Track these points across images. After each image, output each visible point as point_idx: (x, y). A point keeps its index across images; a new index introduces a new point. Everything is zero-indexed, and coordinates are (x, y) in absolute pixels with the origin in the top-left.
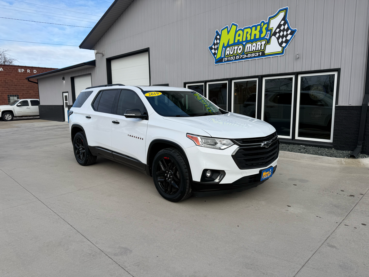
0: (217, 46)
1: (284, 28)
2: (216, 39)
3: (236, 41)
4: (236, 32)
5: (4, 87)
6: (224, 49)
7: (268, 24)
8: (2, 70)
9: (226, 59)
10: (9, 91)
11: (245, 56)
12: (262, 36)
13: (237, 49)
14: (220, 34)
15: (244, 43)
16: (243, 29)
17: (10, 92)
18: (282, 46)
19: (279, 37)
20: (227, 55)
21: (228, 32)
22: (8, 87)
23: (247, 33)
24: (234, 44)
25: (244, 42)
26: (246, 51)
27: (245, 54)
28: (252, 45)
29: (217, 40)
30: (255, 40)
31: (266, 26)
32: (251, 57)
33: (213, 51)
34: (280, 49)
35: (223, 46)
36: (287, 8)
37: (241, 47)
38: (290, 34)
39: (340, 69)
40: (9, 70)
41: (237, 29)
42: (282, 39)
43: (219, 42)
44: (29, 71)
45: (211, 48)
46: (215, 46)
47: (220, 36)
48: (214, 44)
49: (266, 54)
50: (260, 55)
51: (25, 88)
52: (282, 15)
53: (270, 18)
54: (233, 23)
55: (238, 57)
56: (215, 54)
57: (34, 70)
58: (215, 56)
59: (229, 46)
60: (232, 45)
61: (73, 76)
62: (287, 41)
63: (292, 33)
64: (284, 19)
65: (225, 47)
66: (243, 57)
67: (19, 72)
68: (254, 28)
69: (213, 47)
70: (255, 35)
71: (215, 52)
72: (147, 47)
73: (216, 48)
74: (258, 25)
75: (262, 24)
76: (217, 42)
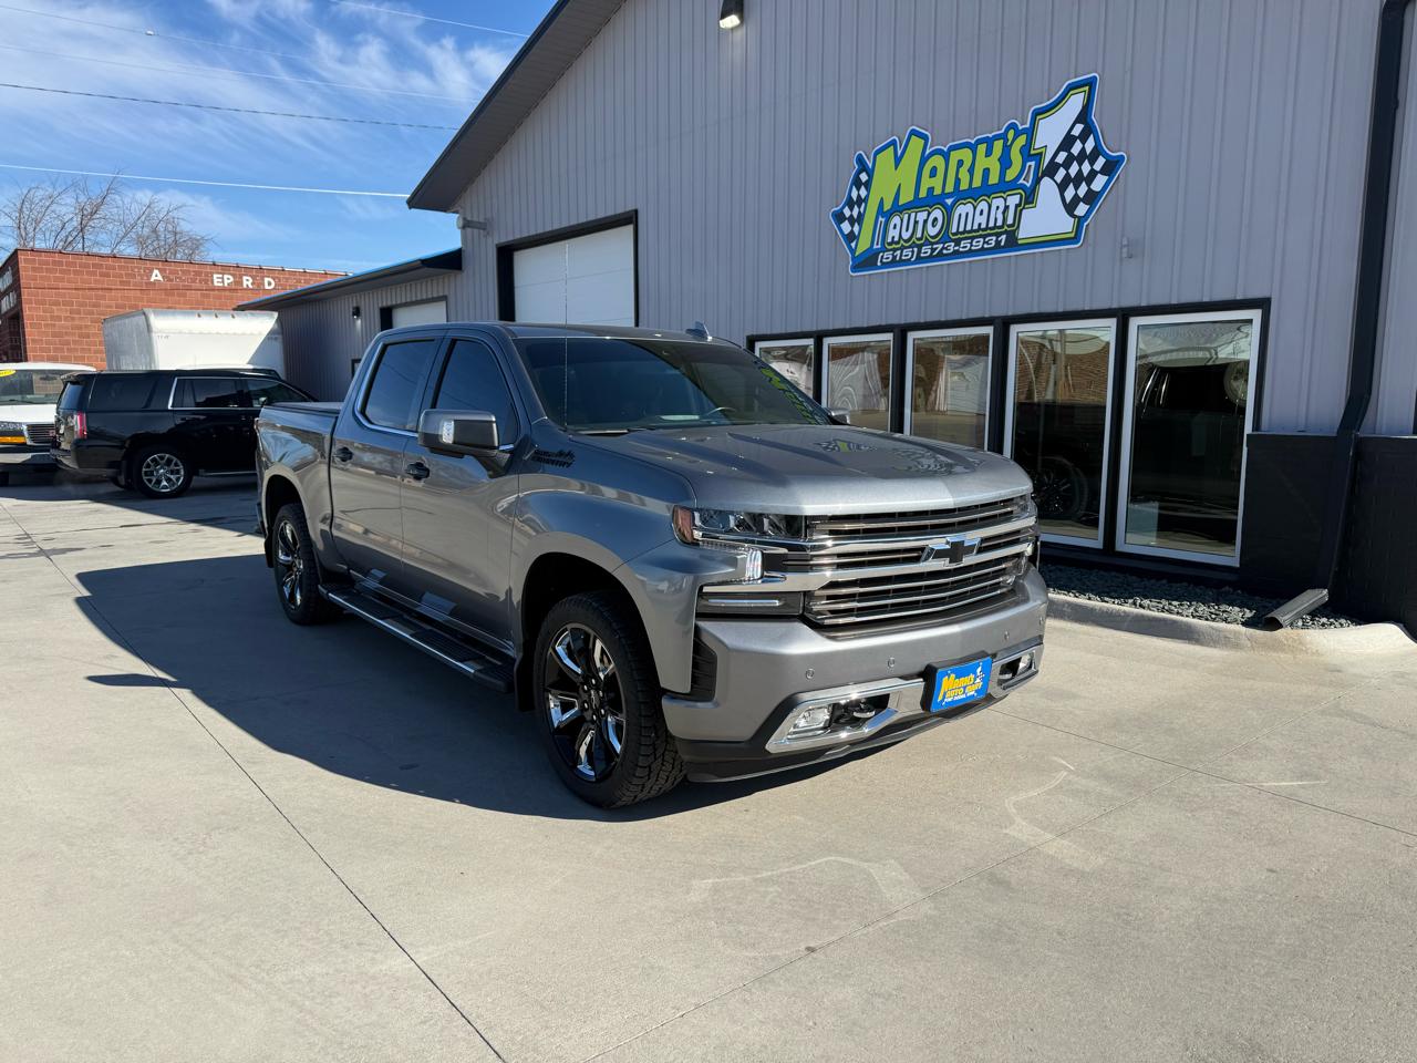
0: (859, 207)
1: (1083, 149)
2: (857, 183)
3: (923, 194)
4: (924, 160)
6: (883, 220)
7: (1031, 133)
8: (160, 278)
9: (888, 256)
11: (952, 247)
12: (1011, 175)
13: (925, 222)
14: (870, 166)
15: (949, 201)
16: (945, 150)
18: (1075, 213)
19: (1067, 180)
20: (893, 242)
21: (898, 160)
23: (960, 163)
24: (917, 204)
25: (950, 195)
26: (954, 230)
27: (952, 240)
28: (975, 208)
29: (858, 189)
30: (986, 191)
31: (1022, 140)
32: (970, 253)
33: (846, 227)
34: (1065, 225)
35: (880, 210)
36: (1095, 77)
37: (937, 213)
38: (1103, 171)
39: (1268, 299)
40: (180, 278)
41: (928, 152)
42: (1076, 188)
43: (867, 196)
44: (251, 280)
45: (839, 217)
46: (851, 210)
47: (870, 176)
48: (850, 203)
49: (1020, 242)
50: (1002, 244)
52: (1076, 102)
53: (1037, 113)
54: (913, 130)
55: (929, 251)
56: (851, 237)
57: (266, 280)
58: (853, 245)
59: (897, 209)
60: (910, 206)
61: (389, 304)
62: (1091, 198)
63: (1110, 168)
64: (1083, 117)
65: (886, 214)
66: (945, 252)
67: (216, 284)
68: (982, 148)
69: (847, 212)
70: (986, 172)
71: (852, 231)
72: (630, 207)
73: (855, 216)
74: (997, 138)
75: (1011, 134)
76: (859, 196)
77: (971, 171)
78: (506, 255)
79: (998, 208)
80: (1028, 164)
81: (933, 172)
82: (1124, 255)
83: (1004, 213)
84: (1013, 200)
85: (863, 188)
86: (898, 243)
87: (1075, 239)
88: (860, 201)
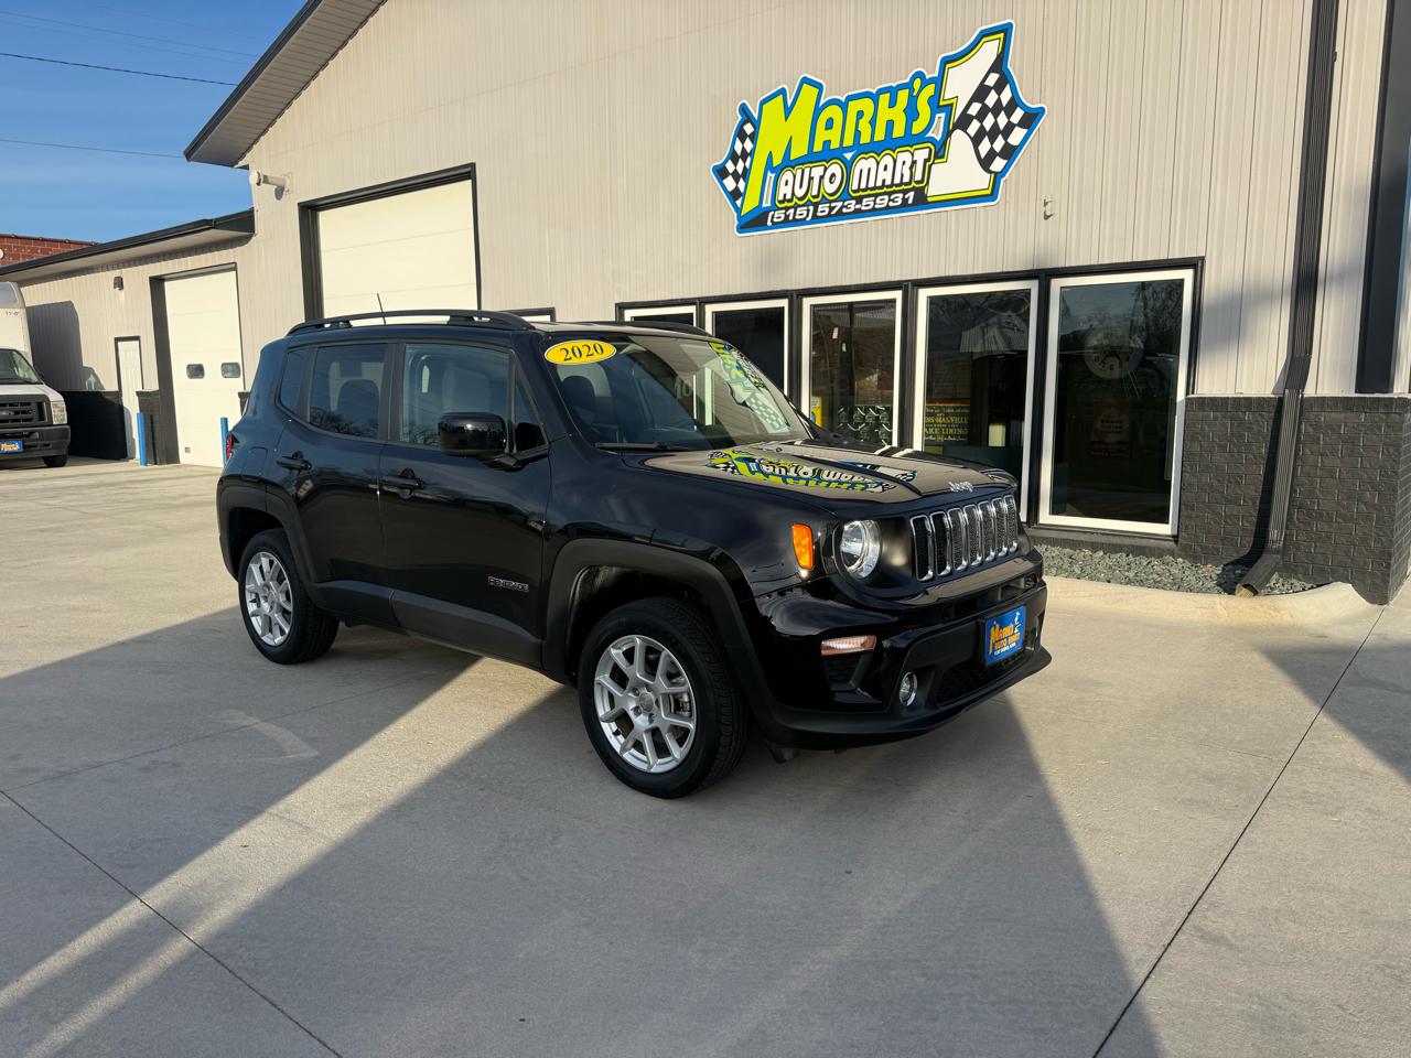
0: (745, 162)
1: (999, 101)
2: (741, 135)
3: (818, 147)
4: (818, 111)
6: (773, 175)
7: (939, 82)
9: (780, 215)
11: (853, 205)
12: (917, 127)
13: (822, 178)
15: (848, 156)
16: (843, 99)
18: (992, 168)
19: (981, 133)
20: (785, 200)
21: (788, 111)
23: (860, 114)
24: (811, 158)
25: (849, 149)
26: (855, 187)
27: (853, 198)
28: (878, 163)
29: (743, 142)
30: (891, 144)
31: (930, 90)
32: (874, 211)
33: (730, 183)
34: (982, 181)
35: (769, 166)
36: (1011, 24)
37: (835, 169)
38: (1022, 124)
39: (1202, 259)
41: (822, 102)
42: (992, 142)
43: (753, 150)
45: (721, 173)
46: (735, 164)
47: (756, 126)
48: (734, 157)
49: (929, 199)
50: (910, 201)
52: (990, 50)
53: (946, 61)
54: (805, 78)
55: (827, 210)
56: (735, 195)
58: (739, 202)
59: (788, 163)
60: (801, 161)
61: (162, 274)
62: (1009, 153)
63: (1030, 120)
64: (999, 65)
65: (775, 170)
66: (844, 210)
68: (885, 99)
69: (730, 167)
70: (890, 124)
71: (737, 188)
72: (465, 162)
73: (740, 172)
74: (901, 87)
75: (917, 83)
76: (743, 149)
77: (873, 123)
78: (309, 212)
79: (904, 163)
80: (938, 116)
81: (830, 124)
82: (1046, 213)
83: (911, 168)
84: (921, 155)
85: (748, 142)
86: (790, 200)
88: (745, 155)
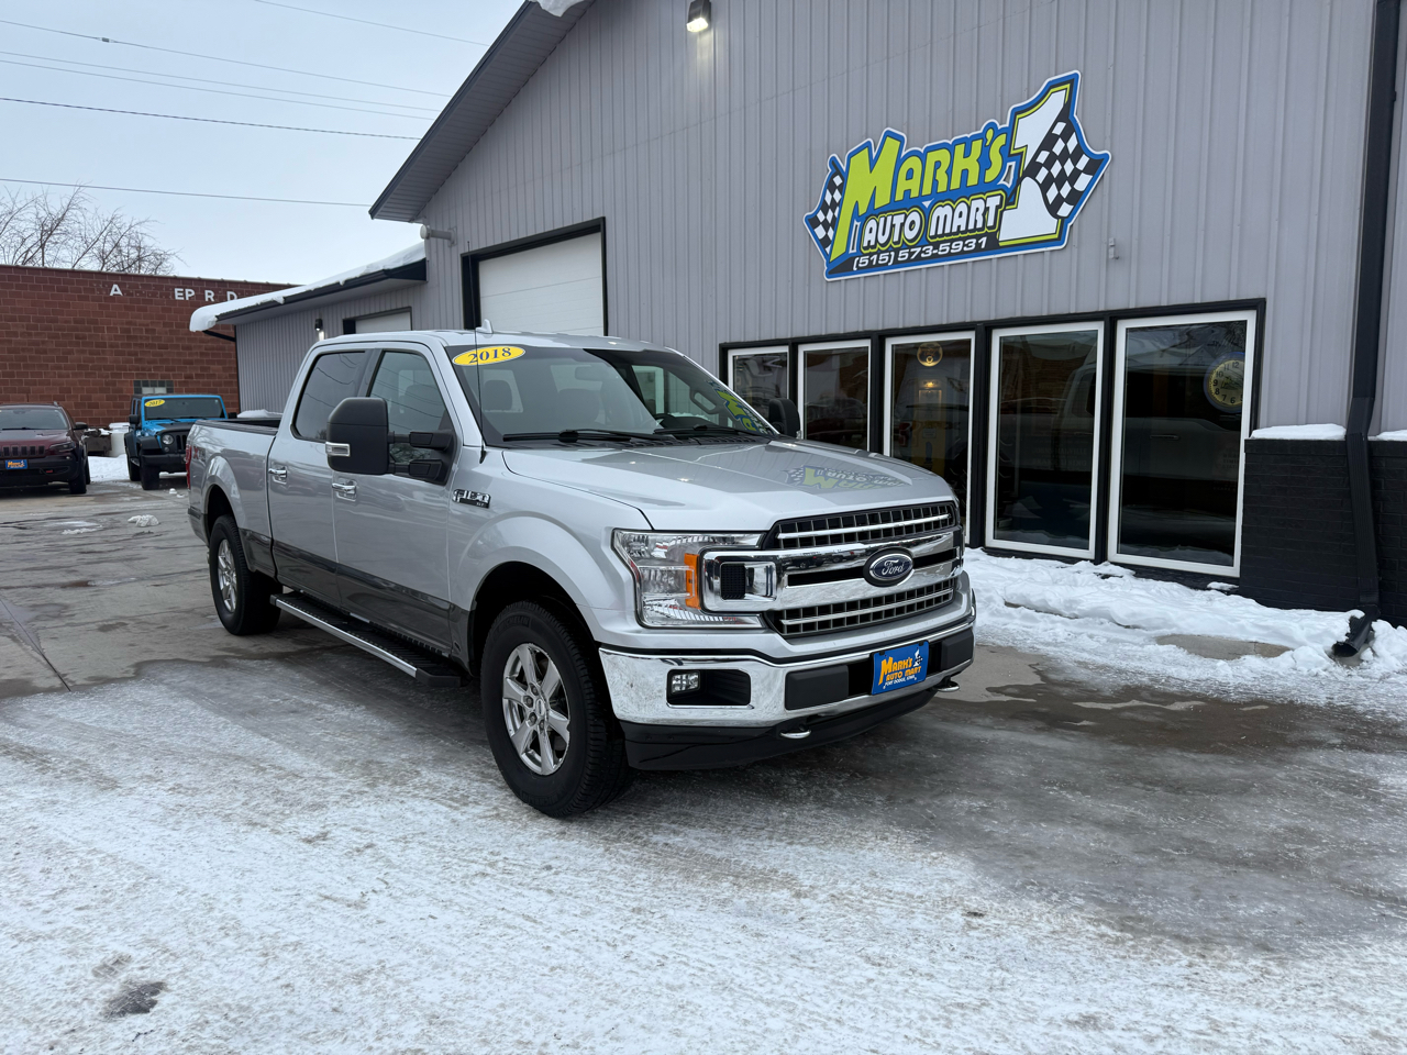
0: (834, 212)
1: (1066, 148)
2: (831, 187)
3: (899, 196)
4: (899, 162)
5: (122, 353)
6: (859, 224)
7: (1010, 133)
8: (119, 292)
9: (864, 261)
10: (140, 365)
11: (930, 250)
12: (990, 176)
13: (902, 225)
14: (844, 168)
15: (927, 204)
16: (922, 151)
17: (143, 369)
18: (1059, 213)
19: (1049, 180)
20: (869, 247)
21: (873, 163)
22: (136, 354)
23: (938, 164)
24: (894, 207)
25: (927, 198)
26: (932, 233)
27: (930, 244)
28: (954, 210)
29: (832, 194)
30: (965, 193)
31: (1002, 140)
32: (950, 256)
33: (820, 232)
34: (1049, 226)
35: (855, 215)
36: (1076, 75)
37: (915, 217)
38: (1086, 170)
39: (1263, 300)
40: (140, 293)
41: (904, 153)
42: (1059, 188)
43: (842, 200)
44: (213, 295)
45: (813, 222)
46: (826, 214)
47: (844, 179)
48: (824, 208)
49: (1001, 244)
50: (983, 246)
51: (195, 358)
52: (1057, 100)
53: (1017, 112)
54: (888, 131)
55: (907, 255)
56: (825, 242)
57: (229, 293)
58: (828, 250)
59: (873, 212)
60: (885, 210)
61: (353, 315)
62: (1075, 198)
63: (1095, 166)
64: (1065, 115)
65: (861, 218)
66: (923, 255)
67: (177, 298)
68: (960, 149)
69: (821, 217)
70: (965, 173)
71: (826, 236)
72: (597, 216)
73: (830, 221)
74: (975, 138)
75: (990, 134)
76: (833, 199)
77: (949, 172)
78: (471, 265)
79: (977, 210)
80: (1009, 164)
81: (910, 174)
82: (1111, 256)
83: (984, 215)
84: (993, 202)
85: (837, 193)
86: (874, 247)
87: (1059, 240)
88: (834, 205)
